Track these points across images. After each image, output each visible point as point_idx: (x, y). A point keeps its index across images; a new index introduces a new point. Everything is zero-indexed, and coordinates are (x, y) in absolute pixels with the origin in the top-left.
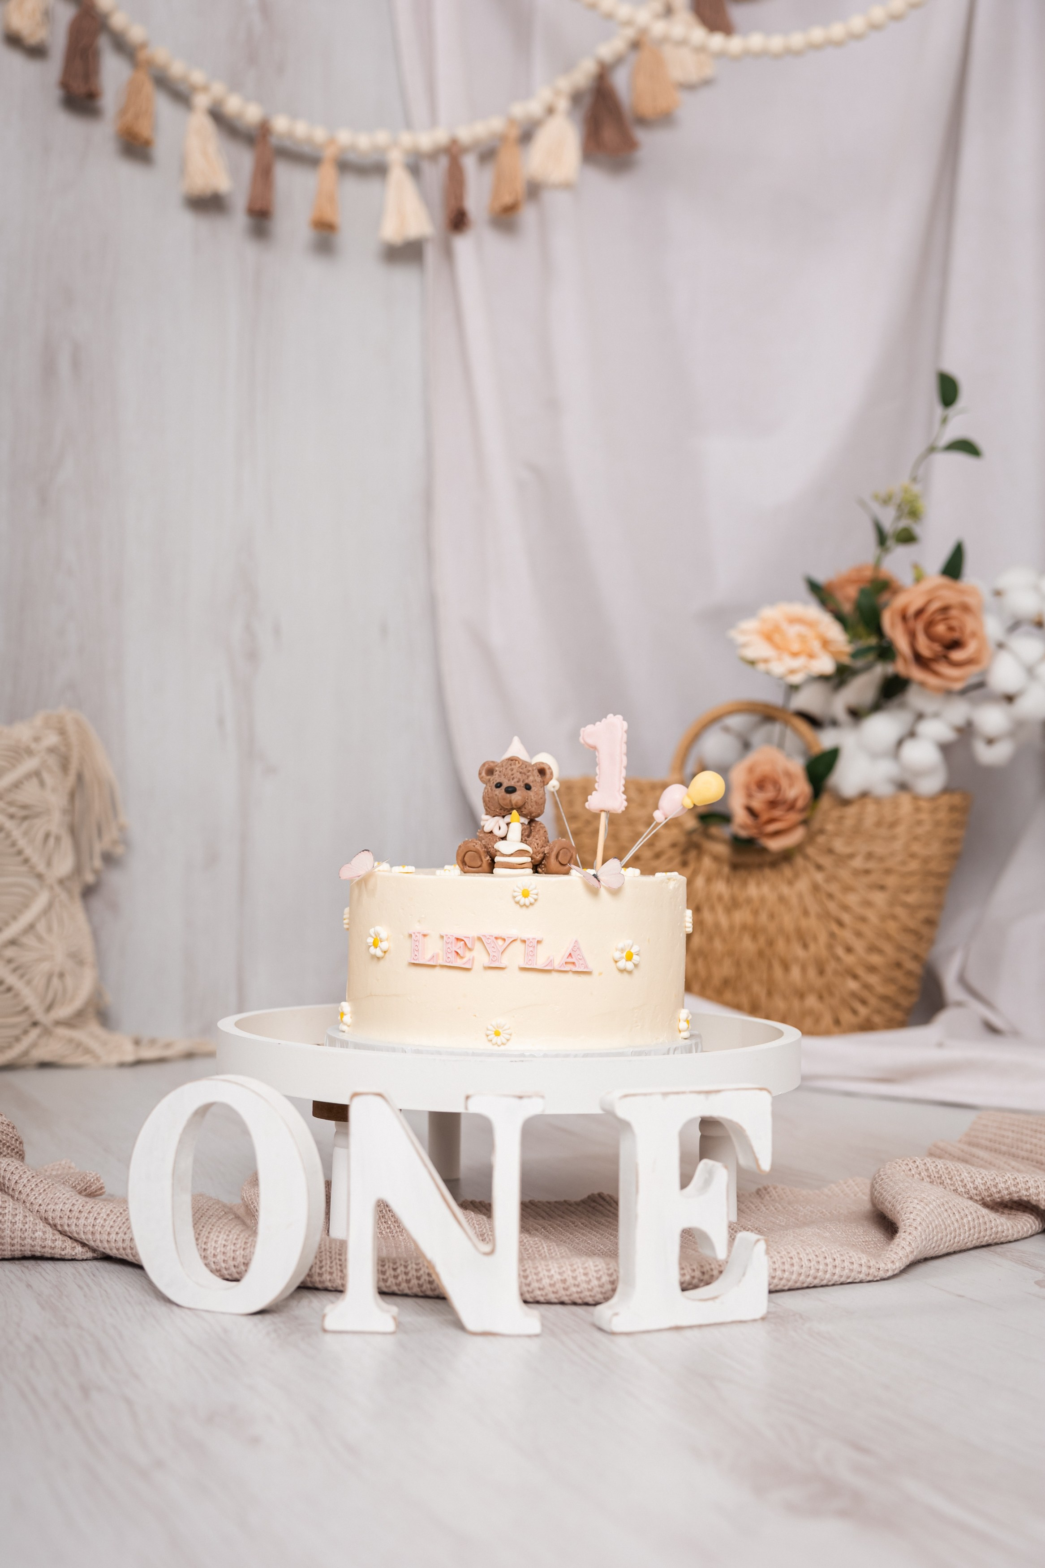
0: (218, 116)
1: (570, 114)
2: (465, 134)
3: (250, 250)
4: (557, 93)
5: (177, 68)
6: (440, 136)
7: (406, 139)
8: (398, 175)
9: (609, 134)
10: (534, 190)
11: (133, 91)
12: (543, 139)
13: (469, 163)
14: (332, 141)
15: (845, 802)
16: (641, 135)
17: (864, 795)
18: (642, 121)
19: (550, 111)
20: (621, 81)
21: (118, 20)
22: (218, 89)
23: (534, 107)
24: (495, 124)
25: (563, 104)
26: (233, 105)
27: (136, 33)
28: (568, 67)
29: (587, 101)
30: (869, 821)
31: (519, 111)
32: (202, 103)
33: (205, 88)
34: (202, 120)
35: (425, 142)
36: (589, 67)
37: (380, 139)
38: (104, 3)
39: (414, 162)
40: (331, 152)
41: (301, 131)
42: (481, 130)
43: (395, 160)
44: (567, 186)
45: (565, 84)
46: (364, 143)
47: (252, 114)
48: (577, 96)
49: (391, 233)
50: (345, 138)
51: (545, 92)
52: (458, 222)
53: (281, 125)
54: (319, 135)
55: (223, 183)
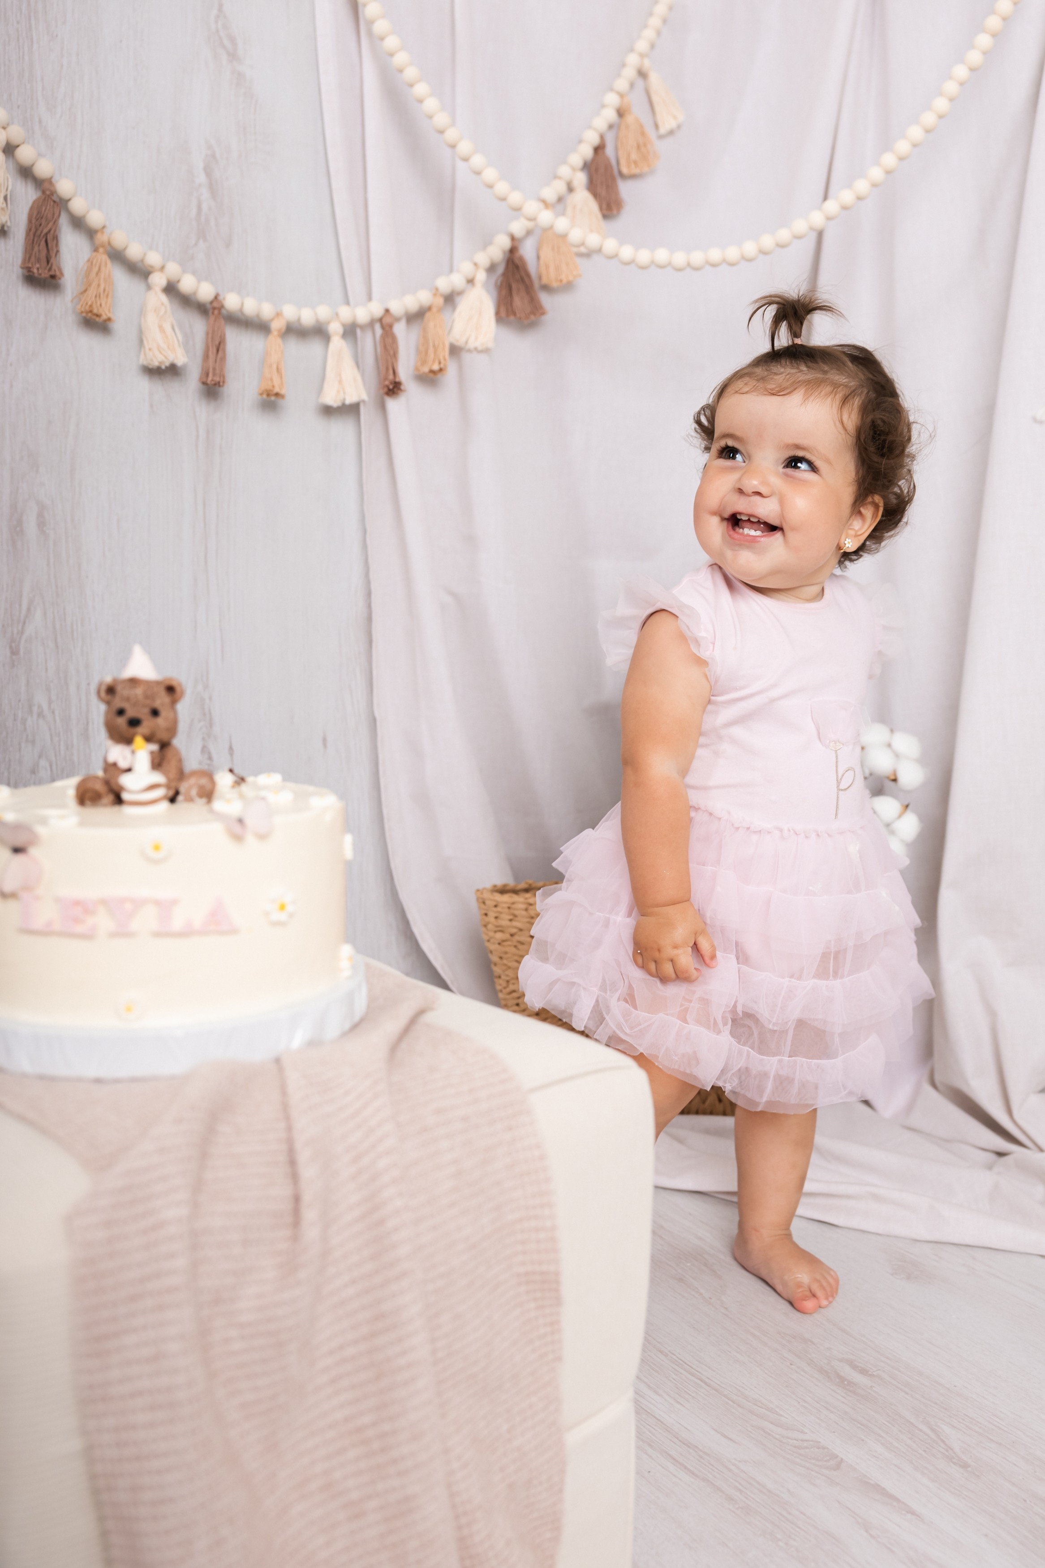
0: (171, 289)
1: (485, 285)
2: (396, 306)
3: (203, 410)
4: (476, 266)
5: (134, 252)
6: (376, 309)
7: (346, 314)
8: (337, 343)
9: (520, 301)
10: (455, 350)
11: (90, 271)
12: (463, 307)
13: (400, 329)
14: (279, 314)
16: (545, 299)
18: (546, 288)
19: (471, 281)
20: (528, 252)
21: (77, 205)
22: (173, 269)
23: (457, 280)
24: (424, 297)
25: (481, 276)
26: (187, 284)
27: (95, 218)
28: (486, 243)
29: (501, 270)
31: (444, 284)
32: (159, 280)
33: (162, 269)
34: (157, 299)
35: (362, 314)
36: (503, 242)
37: (323, 312)
38: (64, 187)
39: (351, 331)
40: (277, 325)
41: (250, 307)
42: (411, 302)
43: (335, 328)
44: (486, 351)
45: (483, 259)
46: (307, 317)
47: (205, 292)
48: (491, 269)
49: (331, 398)
50: (290, 312)
51: (466, 268)
52: (394, 389)
53: (231, 302)
54: (267, 311)
55: (180, 359)
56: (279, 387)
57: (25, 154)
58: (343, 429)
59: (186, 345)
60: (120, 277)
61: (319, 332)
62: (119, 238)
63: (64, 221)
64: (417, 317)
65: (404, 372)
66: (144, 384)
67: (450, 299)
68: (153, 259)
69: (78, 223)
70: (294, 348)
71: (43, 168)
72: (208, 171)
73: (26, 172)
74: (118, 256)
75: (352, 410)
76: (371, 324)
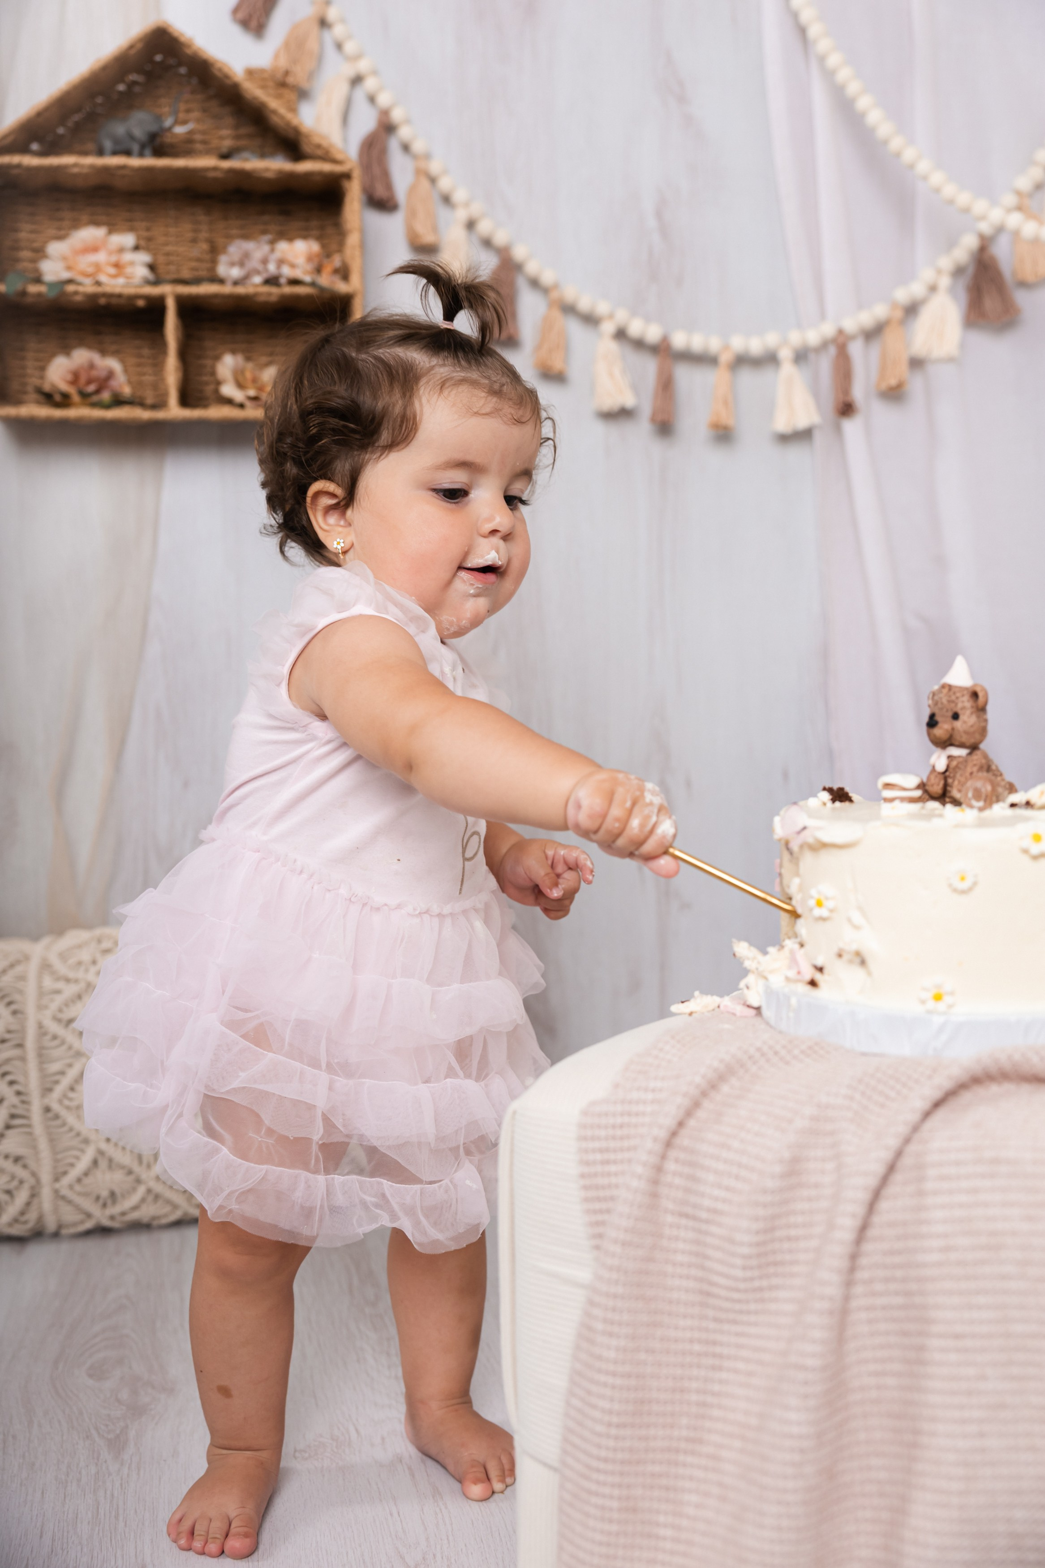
0: (621, 334)
1: (952, 290)
2: (850, 325)
3: (656, 448)
4: (939, 272)
5: (584, 304)
6: (828, 329)
7: (795, 338)
8: (787, 368)
9: (990, 303)
10: (916, 363)
11: (546, 327)
12: (926, 316)
13: (856, 349)
14: (726, 347)
16: (1021, 298)
18: (1023, 284)
19: (933, 289)
20: (1002, 250)
21: (532, 268)
22: (621, 316)
23: (917, 289)
24: (880, 311)
25: (945, 282)
26: (636, 328)
27: (548, 277)
28: (951, 244)
29: (971, 271)
31: (902, 295)
32: (609, 328)
33: (611, 316)
34: (608, 346)
35: (813, 337)
36: (969, 242)
37: (771, 339)
38: (519, 252)
39: (801, 356)
40: (725, 358)
41: (697, 342)
42: (866, 318)
43: (785, 354)
44: (950, 360)
45: (946, 263)
46: (756, 346)
47: (653, 333)
48: (958, 272)
49: (782, 425)
50: (738, 344)
51: (927, 275)
52: (846, 409)
53: (679, 340)
54: (714, 344)
55: (629, 401)
56: (726, 419)
57: (484, 227)
58: (796, 454)
59: (635, 388)
60: (575, 329)
61: (770, 359)
62: (569, 293)
63: (522, 285)
64: (873, 333)
65: (859, 393)
66: (600, 428)
67: (912, 310)
68: (602, 308)
69: (535, 283)
70: (747, 378)
71: (501, 238)
72: (659, 215)
73: (487, 243)
74: (569, 309)
75: (804, 436)
76: (824, 345)
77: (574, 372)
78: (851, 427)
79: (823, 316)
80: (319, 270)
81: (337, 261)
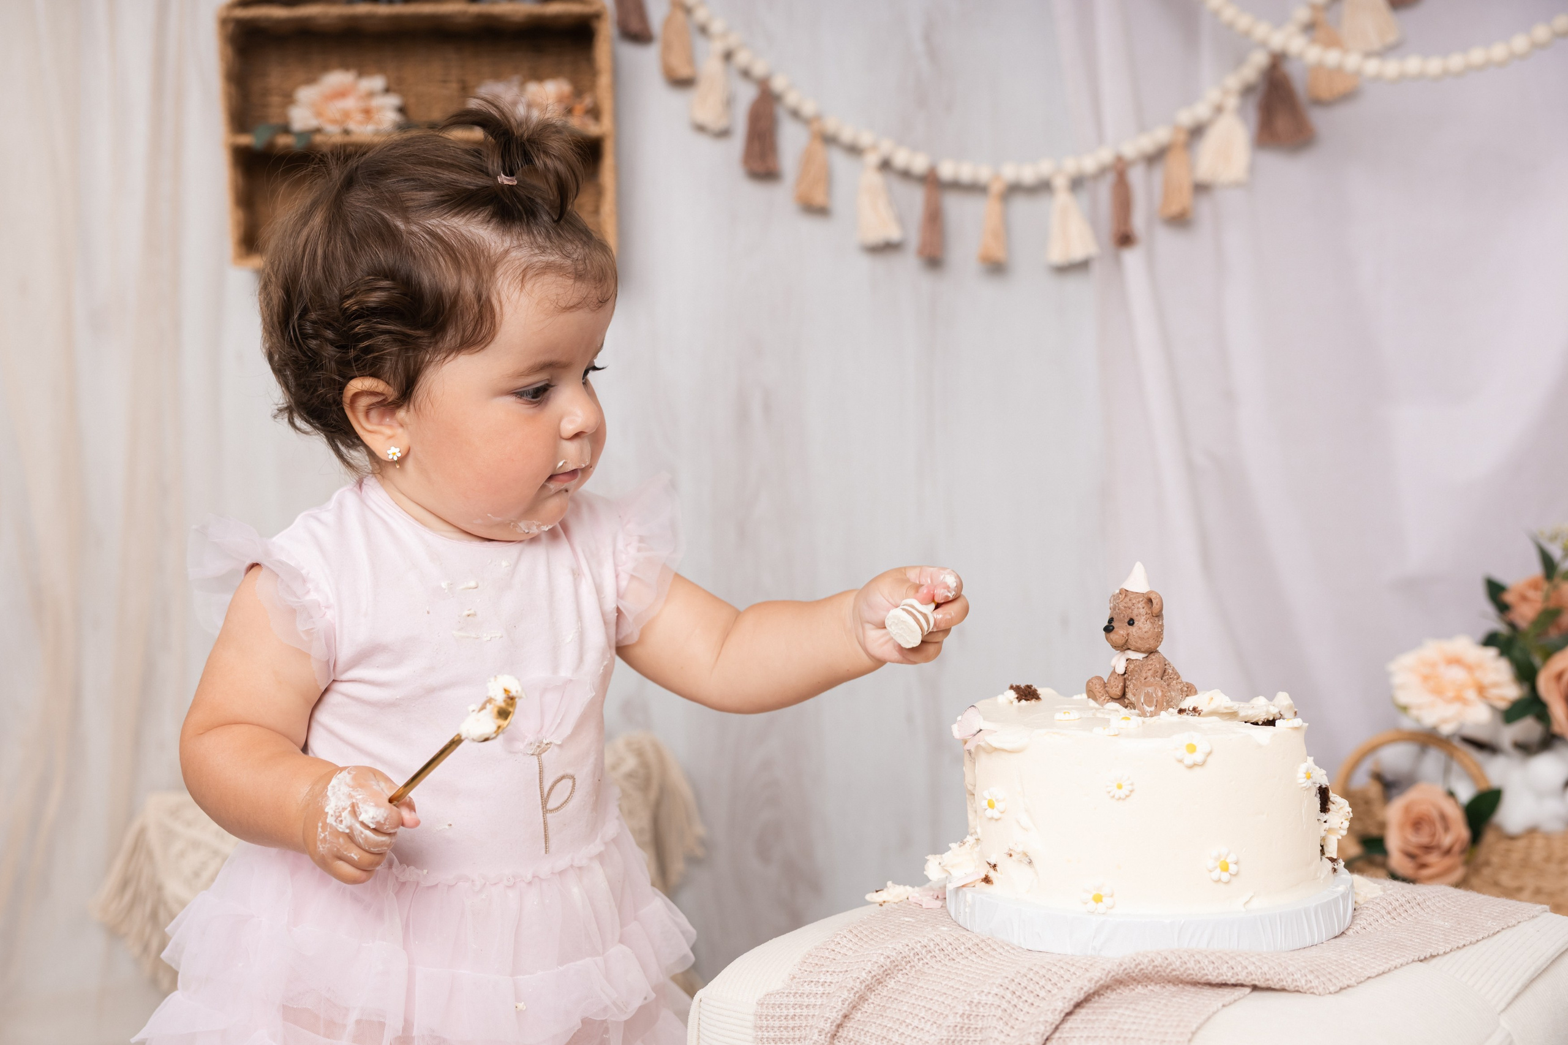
0: (885, 165)
1: (1241, 111)
2: (1129, 150)
3: (925, 281)
4: (1226, 92)
5: (847, 134)
6: (1106, 155)
7: (1070, 166)
8: (1062, 198)
9: (1282, 123)
10: (1201, 188)
11: (807, 159)
12: (1212, 138)
13: (1137, 177)
14: (996, 176)
15: (1512, 838)
16: (1318, 118)
17: (1532, 831)
18: (1319, 102)
19: (1219, 109)
21: (792, 99)
22: (886, 147)
23: (1201, 111)
24: (1161, 135)
25: (1232, 102)
26: (901, 158)
27: (809, 108)
28: (1240, 61)
29: (1258, 92)
30: (1538, 856)
31: (1186, 117)
32: (872, 159)
33: (874, 147)
34: (872, 178)
35: (1089, 164)
36: (1259, 60)
37: (1044, 168)
38: (779, 84)
39: (1077, 183)
40: (996, 188)
41: (966, 172)
42: (1147, 143)
43: (1060, 183)
44: (1237, 185)
45: (1233, 82)
46: (1028, 174)
47: (919, 164)
48: (1247, 91)
49: (1057, 255)
50: (1010, 172)
51: (1213, 95)
52: (1125, 239)
53: (947, 170)
54: (984, 174)
55: (894, 233)
56: (999, 254)
57: (742, 58)
58: (1073, 285)
59: (901, 221)
60: (839, 161)
61: (1043, 187)
62: (831, 124)
63: (782, 116)
64: (1155, 158)
65: (1139, 222)
66: (865, 263)
67: (1197, 132)
68: (865, 139)
69: (795, 114)
70: (1021, 206)
71: (759, 69)
72: (927, 38)
73: (746, 74)
74: (829, 140)
75: (1081, 266)
76: (1103, 171)
77: (839, 202)
78: (1132, 258)
79: (1101, 140)
80: (569, 111)
81: (588, 101)
